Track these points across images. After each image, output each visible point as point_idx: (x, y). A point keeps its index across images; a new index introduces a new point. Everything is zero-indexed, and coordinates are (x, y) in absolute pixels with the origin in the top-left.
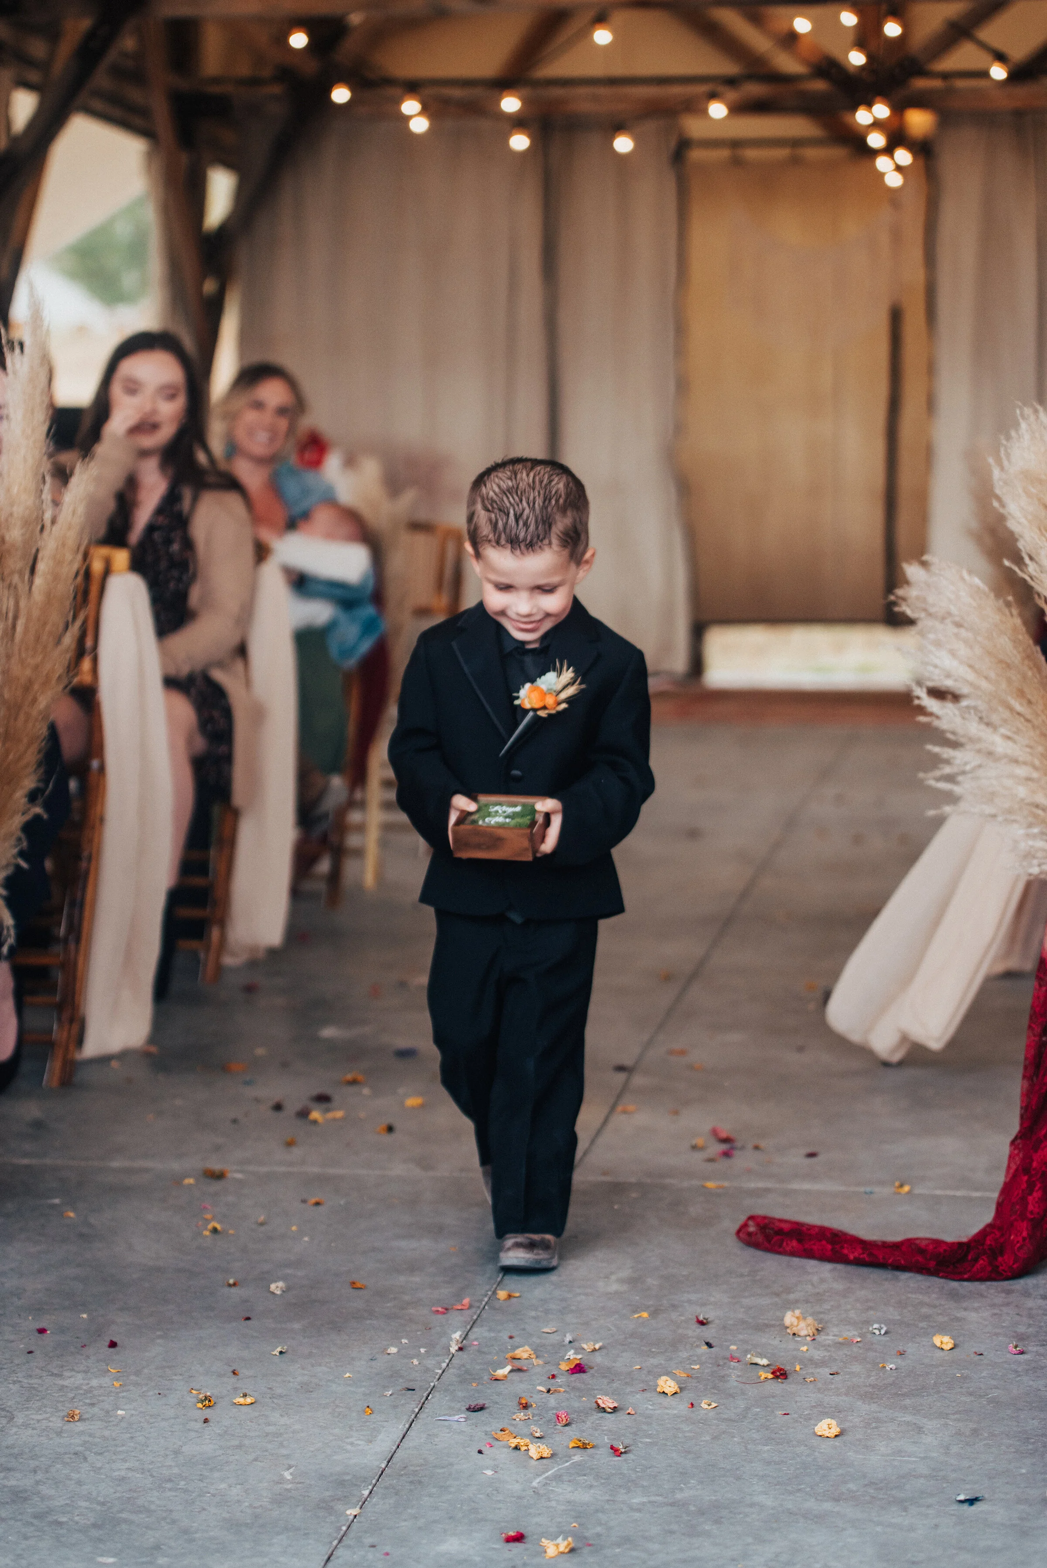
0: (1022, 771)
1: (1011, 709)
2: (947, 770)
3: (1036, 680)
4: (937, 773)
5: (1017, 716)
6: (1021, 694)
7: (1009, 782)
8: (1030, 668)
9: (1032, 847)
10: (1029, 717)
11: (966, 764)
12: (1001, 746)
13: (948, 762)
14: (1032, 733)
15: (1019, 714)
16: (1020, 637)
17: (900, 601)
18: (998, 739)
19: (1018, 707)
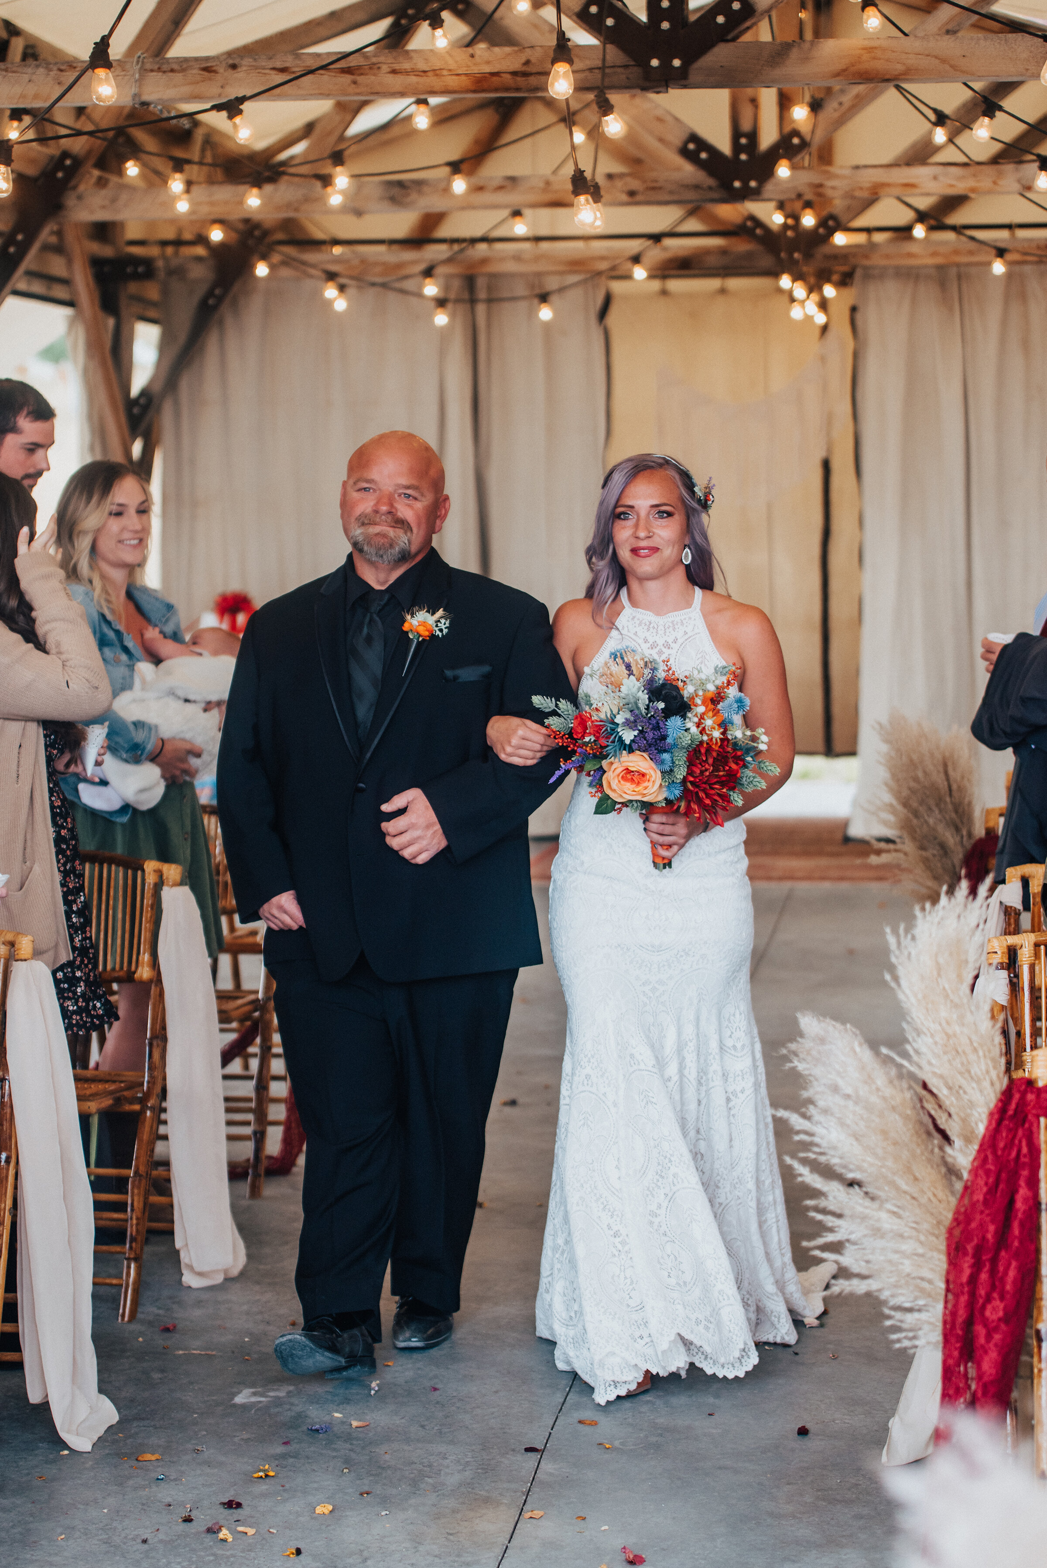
0: (908, 1246)
1: (897, 1188)
2: (830, 1238)
3: (924, 1158)
4: (820, 1241)
5: (903, 1195)
6: (908, 1170)
7: (894, 1257)
8: (918, 1145)
9: (918, 1320)
10: (915, 1195)
11: (851, 1233)
12: (887, 1222)
13: (831, 1230)
14: (917, 1211)
15: (905, 1192)
16: (909, 1112)
17: (792, 1057)
18: (884, 1215)
19: (904, 1187)
